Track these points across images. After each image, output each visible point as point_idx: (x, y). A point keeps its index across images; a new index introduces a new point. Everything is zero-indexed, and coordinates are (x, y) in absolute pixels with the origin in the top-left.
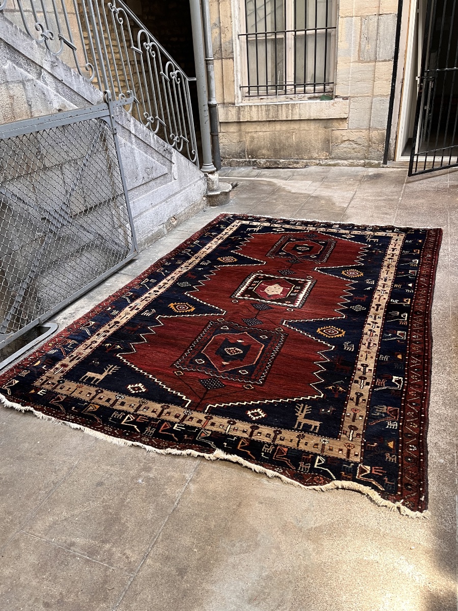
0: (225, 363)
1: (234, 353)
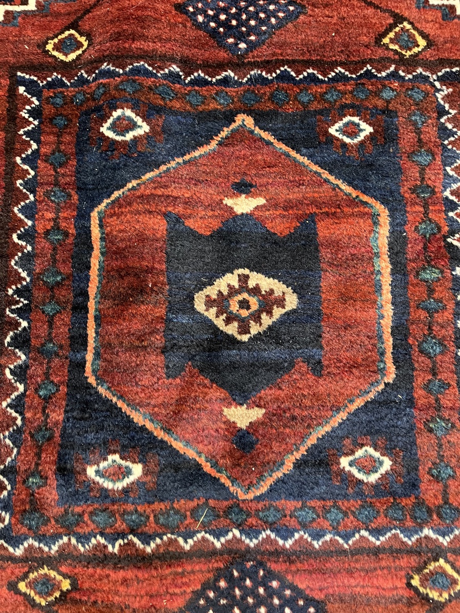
0: (243, 416)
1: (258, 320)
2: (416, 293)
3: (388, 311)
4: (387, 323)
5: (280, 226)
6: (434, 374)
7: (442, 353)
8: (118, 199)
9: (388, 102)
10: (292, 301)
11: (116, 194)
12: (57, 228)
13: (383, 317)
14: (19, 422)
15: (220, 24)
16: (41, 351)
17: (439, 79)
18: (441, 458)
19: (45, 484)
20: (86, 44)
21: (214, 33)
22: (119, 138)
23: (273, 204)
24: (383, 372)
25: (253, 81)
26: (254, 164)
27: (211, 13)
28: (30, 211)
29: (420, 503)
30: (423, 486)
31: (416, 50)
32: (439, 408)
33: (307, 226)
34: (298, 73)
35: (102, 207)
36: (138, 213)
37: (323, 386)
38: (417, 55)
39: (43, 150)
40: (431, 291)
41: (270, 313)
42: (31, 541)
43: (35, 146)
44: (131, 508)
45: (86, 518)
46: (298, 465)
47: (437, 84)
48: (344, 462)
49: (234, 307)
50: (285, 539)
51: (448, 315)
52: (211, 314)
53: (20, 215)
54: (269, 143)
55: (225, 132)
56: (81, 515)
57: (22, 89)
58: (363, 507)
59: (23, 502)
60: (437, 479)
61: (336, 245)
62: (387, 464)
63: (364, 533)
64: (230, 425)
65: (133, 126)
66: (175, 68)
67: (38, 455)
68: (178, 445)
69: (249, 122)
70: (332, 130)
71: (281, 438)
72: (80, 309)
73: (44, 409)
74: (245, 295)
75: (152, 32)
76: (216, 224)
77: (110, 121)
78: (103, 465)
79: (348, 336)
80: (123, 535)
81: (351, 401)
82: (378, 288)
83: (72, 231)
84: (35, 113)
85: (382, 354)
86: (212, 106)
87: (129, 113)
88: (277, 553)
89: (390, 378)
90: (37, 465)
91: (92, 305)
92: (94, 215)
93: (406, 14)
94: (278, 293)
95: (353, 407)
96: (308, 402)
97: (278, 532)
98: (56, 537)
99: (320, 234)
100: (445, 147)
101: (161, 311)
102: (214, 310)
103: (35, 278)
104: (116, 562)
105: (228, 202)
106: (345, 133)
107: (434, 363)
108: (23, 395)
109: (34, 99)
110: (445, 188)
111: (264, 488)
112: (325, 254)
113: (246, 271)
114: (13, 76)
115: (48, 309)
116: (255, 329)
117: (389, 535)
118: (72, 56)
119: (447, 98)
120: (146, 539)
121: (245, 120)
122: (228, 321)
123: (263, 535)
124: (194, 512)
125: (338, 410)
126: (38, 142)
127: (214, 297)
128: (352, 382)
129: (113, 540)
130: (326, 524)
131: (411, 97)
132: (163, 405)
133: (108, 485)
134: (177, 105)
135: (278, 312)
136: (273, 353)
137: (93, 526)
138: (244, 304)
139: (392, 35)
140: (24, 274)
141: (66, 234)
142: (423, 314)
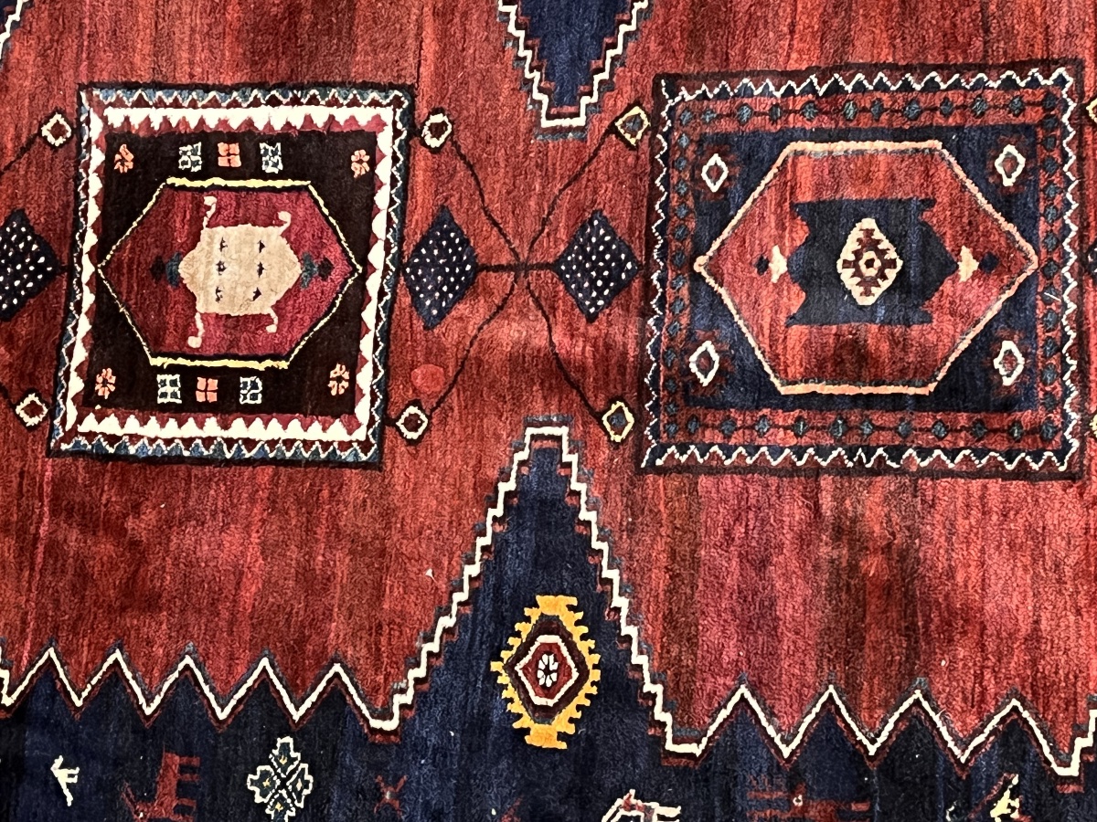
0: (968, 265)
1: (884, 252)
2: (865, 122)
3: (880, 145)
4: (891, 146)
5: (801, 233)
6: (936, 109)
7: (918, 102)
8: (771, 367)
9: (691, 141)
10: (869, 223)
11: (767, 369)
12: (793, 428)
13: (885, 150)
14: (967, 452)
15: (606, 286)
16: (905, 437)
17: (672, 97)
18: (1005, 106)
19: (1019, 422)
20: (619, 404)
21: (615, 292)
22: (716, 366)
23: (779, 240)
24: (932, 151)
25: (663, 256)
26: (741, 255)
27: (594, 294)
28: (776, 451)
29: (1041, 124)
30: (1028, 121)
31: (643, 116)
32: (964, 106)
33: (802, 211)
34: (659, 217)
35: (777, 382)
36: (785, 348)
37: (943, 198)
38: (648, 116)
39: (719, 441)
40: (864, 110)
41: (878, 242)
42: (1066, 434)
43: (715, 448)
44: (1040, 352)
45: (1048, 389)
46: (1009, 220)
47: (678, 99)
48: (1008, 182)
49: (872, 272)
50: (1070, 230)
51: (885, 97)
52: (877, 292)
53: (780, 459)
54: (723, 243)
55: (710, 281)
56: (1046, 393)
57: (659, 462)
58: (1044, 169)
59: (1034, 441)
60: (1022, 110)
61: (819, 188)
62: (1010, 149)
63: (1066, 168)
64: (975, 275)
65: (706, 355)
66: (651, 322)
67: (995, 431)
68: (990, 315)
69: (701, 260)
70: (714, 188)
71: (987, 234)
72: (869, 401)
73: (957, 431)
74: (862, 263)
75: (619, 338)
76: (796, 288)
77: (700, 375)
78: (1002, 372)
79: (901, 177)
80: (1063, 357)
81: (957, 176)
82: (861, 153)
83: (796, 413)
84: (683, 449)
85: (917, 150)
86: (685, 292)
87: (693, 358)
88: (1081, 236)
89: (938, 144)
90: (1004, 431)
91: (866, 390)
92: (783, 390)
93: (607, 123)
94: (861, 235)
95: (962, 175)
96: (957, 212)
97: (1065, 237)
98: (1064, 415)
99: (809, 200)
100: (735, 95)
101: (874, 328)
102: (874, 289)
103: (840, 443)
104: (1084, 363)
105: (775, 279)
106: (718, 178)
107: (926, 109)
108: (944, 450)
109: (669, 451)
110: (771, 96)
111: (1028, 247)
112: (826, 196)
113: (840, 263)
114: (645, 471)
115: (867, 431)
116: (892, 254)
117: (1067, 149)
118: (629, 417)
119: (691, 91)
120: (1065, 337)
121: (700, 265)
122: (884, 277)
123: (1067, 248)
124: (1047, 302)
125: (964, 187)
126: (712, 445)
127: (861, 289)
128: (942, 174)
129: (1066, 367)
130: (1059, 197)
131: (688, 122)
132: (955, 325)
133: (1019, 369)
134: (685, 321)
135: (878, 235)
136: (914, 241)
137: (1056, 384)
138: (870, 264)
139: (627, 136)
140: (835, 454)
141: (799, 419)
142: (884, 117)
